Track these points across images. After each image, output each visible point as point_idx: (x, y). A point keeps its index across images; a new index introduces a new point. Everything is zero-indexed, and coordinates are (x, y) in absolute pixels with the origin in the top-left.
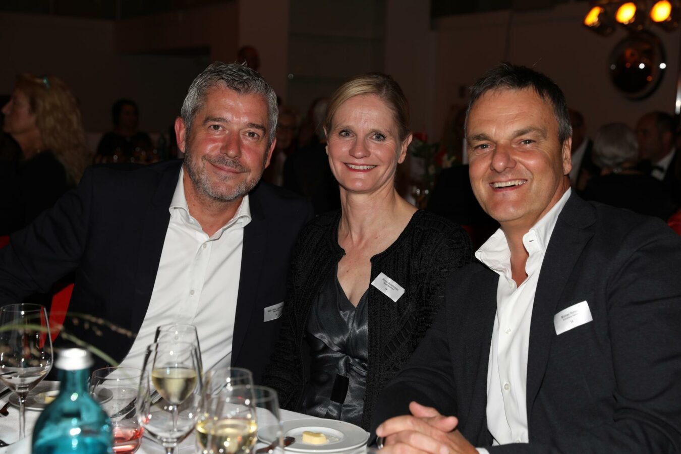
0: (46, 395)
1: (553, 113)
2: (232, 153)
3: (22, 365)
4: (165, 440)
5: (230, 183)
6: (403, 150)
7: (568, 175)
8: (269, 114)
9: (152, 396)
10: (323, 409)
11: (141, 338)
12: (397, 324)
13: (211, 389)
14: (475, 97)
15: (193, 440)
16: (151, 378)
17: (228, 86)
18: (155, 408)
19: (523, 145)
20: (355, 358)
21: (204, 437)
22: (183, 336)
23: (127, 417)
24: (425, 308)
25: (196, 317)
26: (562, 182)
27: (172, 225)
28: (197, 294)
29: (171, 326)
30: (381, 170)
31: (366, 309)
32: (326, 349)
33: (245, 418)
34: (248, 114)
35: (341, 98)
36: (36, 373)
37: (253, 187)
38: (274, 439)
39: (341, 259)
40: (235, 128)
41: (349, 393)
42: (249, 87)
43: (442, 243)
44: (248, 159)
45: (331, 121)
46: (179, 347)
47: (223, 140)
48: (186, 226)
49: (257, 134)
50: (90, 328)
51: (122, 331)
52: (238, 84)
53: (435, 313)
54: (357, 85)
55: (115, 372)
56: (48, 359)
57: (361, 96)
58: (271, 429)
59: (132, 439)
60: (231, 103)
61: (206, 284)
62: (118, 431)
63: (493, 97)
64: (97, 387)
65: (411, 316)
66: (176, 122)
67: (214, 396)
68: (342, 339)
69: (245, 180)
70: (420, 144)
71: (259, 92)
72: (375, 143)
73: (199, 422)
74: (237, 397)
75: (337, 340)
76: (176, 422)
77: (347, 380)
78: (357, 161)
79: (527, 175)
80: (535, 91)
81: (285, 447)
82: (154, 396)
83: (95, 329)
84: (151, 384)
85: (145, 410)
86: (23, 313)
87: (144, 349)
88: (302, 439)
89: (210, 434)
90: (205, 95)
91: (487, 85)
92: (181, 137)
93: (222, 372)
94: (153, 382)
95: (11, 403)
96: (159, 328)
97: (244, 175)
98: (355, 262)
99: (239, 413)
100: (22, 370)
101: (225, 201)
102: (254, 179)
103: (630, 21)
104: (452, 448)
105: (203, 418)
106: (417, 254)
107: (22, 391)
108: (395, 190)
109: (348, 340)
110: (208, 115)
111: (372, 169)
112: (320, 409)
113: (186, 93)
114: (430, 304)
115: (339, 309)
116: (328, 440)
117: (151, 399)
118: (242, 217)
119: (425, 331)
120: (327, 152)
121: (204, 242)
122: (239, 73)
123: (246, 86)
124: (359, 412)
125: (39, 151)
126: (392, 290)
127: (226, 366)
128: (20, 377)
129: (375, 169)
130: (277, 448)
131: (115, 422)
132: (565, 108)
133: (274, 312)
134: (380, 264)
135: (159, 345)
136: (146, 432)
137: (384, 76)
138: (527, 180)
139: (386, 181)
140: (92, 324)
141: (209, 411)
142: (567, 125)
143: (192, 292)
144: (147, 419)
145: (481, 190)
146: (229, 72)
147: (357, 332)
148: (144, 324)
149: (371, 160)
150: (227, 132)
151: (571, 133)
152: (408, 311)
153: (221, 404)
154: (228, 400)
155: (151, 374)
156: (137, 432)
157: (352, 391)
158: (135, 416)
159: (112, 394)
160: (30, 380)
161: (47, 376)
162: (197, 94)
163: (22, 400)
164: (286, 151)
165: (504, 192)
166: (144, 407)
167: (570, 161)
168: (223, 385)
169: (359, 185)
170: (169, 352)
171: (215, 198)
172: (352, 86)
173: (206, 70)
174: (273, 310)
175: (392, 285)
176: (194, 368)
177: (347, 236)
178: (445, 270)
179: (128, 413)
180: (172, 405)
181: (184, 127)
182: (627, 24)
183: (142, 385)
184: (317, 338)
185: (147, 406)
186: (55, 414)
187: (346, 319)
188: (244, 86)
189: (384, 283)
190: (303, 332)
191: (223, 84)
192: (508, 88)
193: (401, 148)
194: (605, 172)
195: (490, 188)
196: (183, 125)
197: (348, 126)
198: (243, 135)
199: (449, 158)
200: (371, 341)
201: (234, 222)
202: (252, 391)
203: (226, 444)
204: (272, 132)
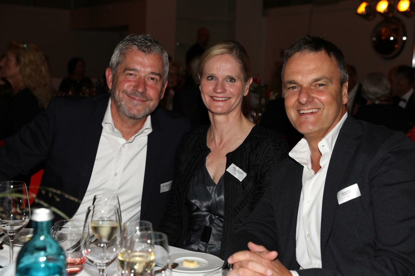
0: (26, 237)
1: (337, 67)
2: (140, 90)
3: (11, 219)
4: (98, 265)
5: (139, 108)
6: (246, 88)
7: (346, 105)
8: (163, 66)
9: (91, 238)
10: (195, 246)
11: (84, 203)
12: (242, 195)
13: (127, 234)
14: (288, 56)
15: (116, 264)
16: (90, 227)
17: (138, 49)
18: (93, 245)
19: (318, 87)
20: (215, 215)
21: (122, 263)
22: (110, 201)
23: (76, 251)
24: (259, 185)
25: (118, 189)
26: (342, 109)
27: (104, 133)
28: (119, 176)
29: (103, 195)
30: (233, 100)
31: (223, 185)
32: (198, 209)
33: (147, 252)
34: (150, 66)
35: (208, 57)
36: (21, 224)
37: (154, 110)
38: (165, 265)
39: (208, 154)
40: (143, 75)
41: (212, 237)
42: (151, 50)
43: (270, 146)
44: (151, 93)
45: (202, 71)
46: (107, 208)
47: (135, 82)
48: (112, 134)
49: (156, 79)
50: (53, 196)
51: (72, 198)
52: (144, 48)
53: (265, 188)
54: (218, 48)
55: (69, 223)
56: (27, 215)
57: (220, 55)
58: (163, 258)
59: (78, 264)
60: (140, 60)
61: (124, 169)
62: (70, 259)
63: (299, 57)
64: (57, 232)
65: (250, 190)
66: (107, 71)
67: (129, 238)
68: (208, 204)
69: (149, 106)
70: (256, 85)
71: (157, 53)
72: (229, 84)
73: (120, 254)
74: (143, 238)
75: (205, 204)
76: (106, 254)
77: (211, 229)
78: (218, 95)
79: (320, 105)
80: (325, 53)
81: (172, 269)
82: (92, 238)
83: (55, 197)
84: (91, 230)
85: (86, 246)
86: (12, 187)
87: (86, 210)
88: (183, 265)
89: (126, 261)
90: (124, 54)
91: (296, 50)
92: (109, 80)
93: (134, 223)
94: (92, 230)
95: (5, 242)
96: (95, 196)
97: (148, 102)
98: (217, 156)
99: (144, 248)
100: (12, 222)
101: (136, 119)
102: (154, 105)
103: (384, 11)
104: (274, 271)
105: (122, 251)
106: (254, 152)
107: (12, 234)
108: (242, 113)
109: (212, 204)
110: (126, 67)
111: (227, 100)
112: (194, 247)
113: (112, 53)
114: (262, 183)
115: (206, 185)
116: (199, 265)
117: (91, 240)
118: (147, 129)
119: (259, 200)
120: (200, 89)
121: (123, 144)
122: (145, 41)
123: (149, 49)
124: (218, 248)
125: (22, 89)
126: (239, 174)
127: (136, 220)
128: (10, 226)
129: (229, 100)
130: (167, 270)
131: (68, 254)
132: (344, 63)
133: (167, 186)
134: (232, 158)
135: (95, 206)
136: (87, 260)
137: (234, 42)
138: (320, 109)
139: (236, 107)
140: (54, 194)
141: (125, 247)
142: (345, 74)
143: (116, 175)
144: (88, 252)
145: (292, 114)
146: (139, 40)
147: (217, 199)
148: (86, 194)
149: (227, 94)
150: (138, 77)
151: (348, 79)
152: (249, 187)
153: (132, 243)
154: (137, 240)
155: (90, 224)
156: (81, 260)
157: (213, 236)
158: (80, 250)
159: (66, 236)
160: (16, 228)
161: (27, 225)
162: (119, 54)
163: (11, 240)
164: (174, 89)
165: (306, 116)
166: (86, 245)
167: (347, 96)
168: (135, 231)
169: (219, 110)
170: (101, 211)
171: (130, 117)
172: (215, 49)
173: (125, 39)
174: (166, 185)
175: (239, 171)
176: (117, 221)
177: (213, 140)
178: (272, 162)
179: (76, 248)
180: (103, 243)
181: (111, 74)
182: (383, 12)
183: (85, 231)
184: (193, 203)
185: (88, 244)
186: (30, 249)
187: (211, 192)
188: (148, 49)
189: (234, 170)
190: (184, 199)
191: (135, 48)
192: (309, 51)
193: (246, 87)
194: (369, 102)
195: (298, 113)
196: (110, 73)
197: (212, 74)
198: (147, 79)
199: (274, 94)
200: (226, 205)
201: (142, 131)
202: (152, 235)
203: (136, 267)
204: (165, 77)
